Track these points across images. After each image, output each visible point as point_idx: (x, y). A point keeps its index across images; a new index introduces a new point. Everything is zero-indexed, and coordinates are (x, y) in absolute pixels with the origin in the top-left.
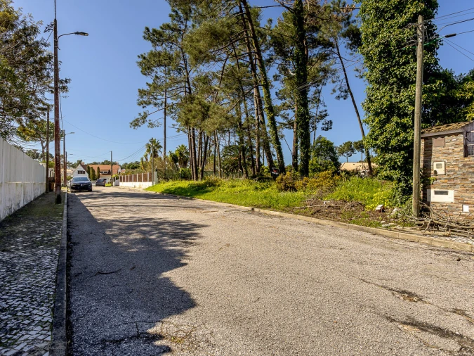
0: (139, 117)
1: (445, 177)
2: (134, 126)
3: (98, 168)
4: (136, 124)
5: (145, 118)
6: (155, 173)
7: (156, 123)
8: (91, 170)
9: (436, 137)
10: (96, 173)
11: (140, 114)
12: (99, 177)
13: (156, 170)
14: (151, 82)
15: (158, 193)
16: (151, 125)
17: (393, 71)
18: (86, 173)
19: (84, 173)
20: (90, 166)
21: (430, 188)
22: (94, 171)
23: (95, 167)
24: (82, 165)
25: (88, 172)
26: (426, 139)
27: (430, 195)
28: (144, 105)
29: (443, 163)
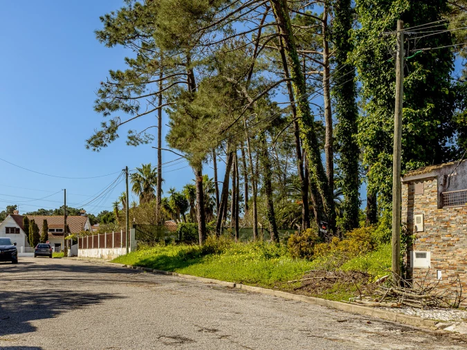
0: (103, 129)
1: (424, 234)
2: (93, 145)
3: (45, 221)
4: (97, 142)
5: (114, 131)
6: (132, 231)
7: (142, 137)
8: (30, 226)
9: (417, 181)
10: (41, 232)
11: (104, 124)
12: (46, 239)
13: (134, 226)
14: (134, 56)
15: (128, 266)
16: (133, 140)
17: (380, 89)
18: (21, 231)
19: (17, 231)
20: (30, 218)
21: (412, 250)
22: (36, 228)
23: (39, 221)
24: (13, 216)
25: (26, 230)
26: (409, 183)
27: (412, 259)
28: (107, 110)
29: (421, 216)
